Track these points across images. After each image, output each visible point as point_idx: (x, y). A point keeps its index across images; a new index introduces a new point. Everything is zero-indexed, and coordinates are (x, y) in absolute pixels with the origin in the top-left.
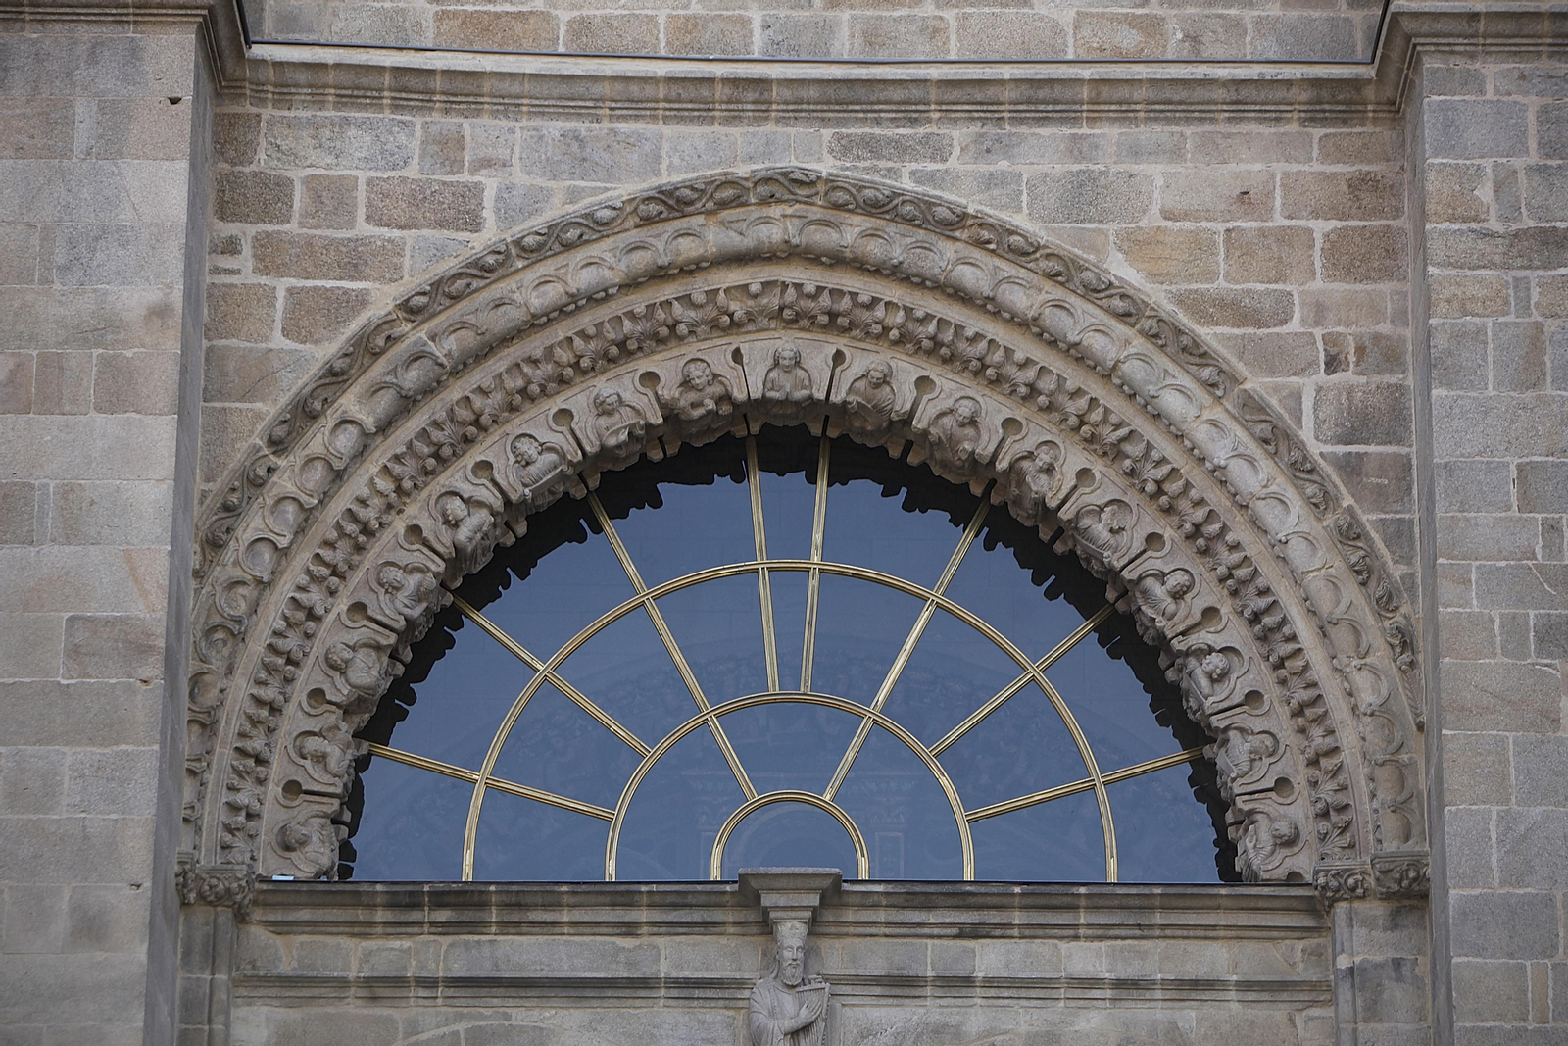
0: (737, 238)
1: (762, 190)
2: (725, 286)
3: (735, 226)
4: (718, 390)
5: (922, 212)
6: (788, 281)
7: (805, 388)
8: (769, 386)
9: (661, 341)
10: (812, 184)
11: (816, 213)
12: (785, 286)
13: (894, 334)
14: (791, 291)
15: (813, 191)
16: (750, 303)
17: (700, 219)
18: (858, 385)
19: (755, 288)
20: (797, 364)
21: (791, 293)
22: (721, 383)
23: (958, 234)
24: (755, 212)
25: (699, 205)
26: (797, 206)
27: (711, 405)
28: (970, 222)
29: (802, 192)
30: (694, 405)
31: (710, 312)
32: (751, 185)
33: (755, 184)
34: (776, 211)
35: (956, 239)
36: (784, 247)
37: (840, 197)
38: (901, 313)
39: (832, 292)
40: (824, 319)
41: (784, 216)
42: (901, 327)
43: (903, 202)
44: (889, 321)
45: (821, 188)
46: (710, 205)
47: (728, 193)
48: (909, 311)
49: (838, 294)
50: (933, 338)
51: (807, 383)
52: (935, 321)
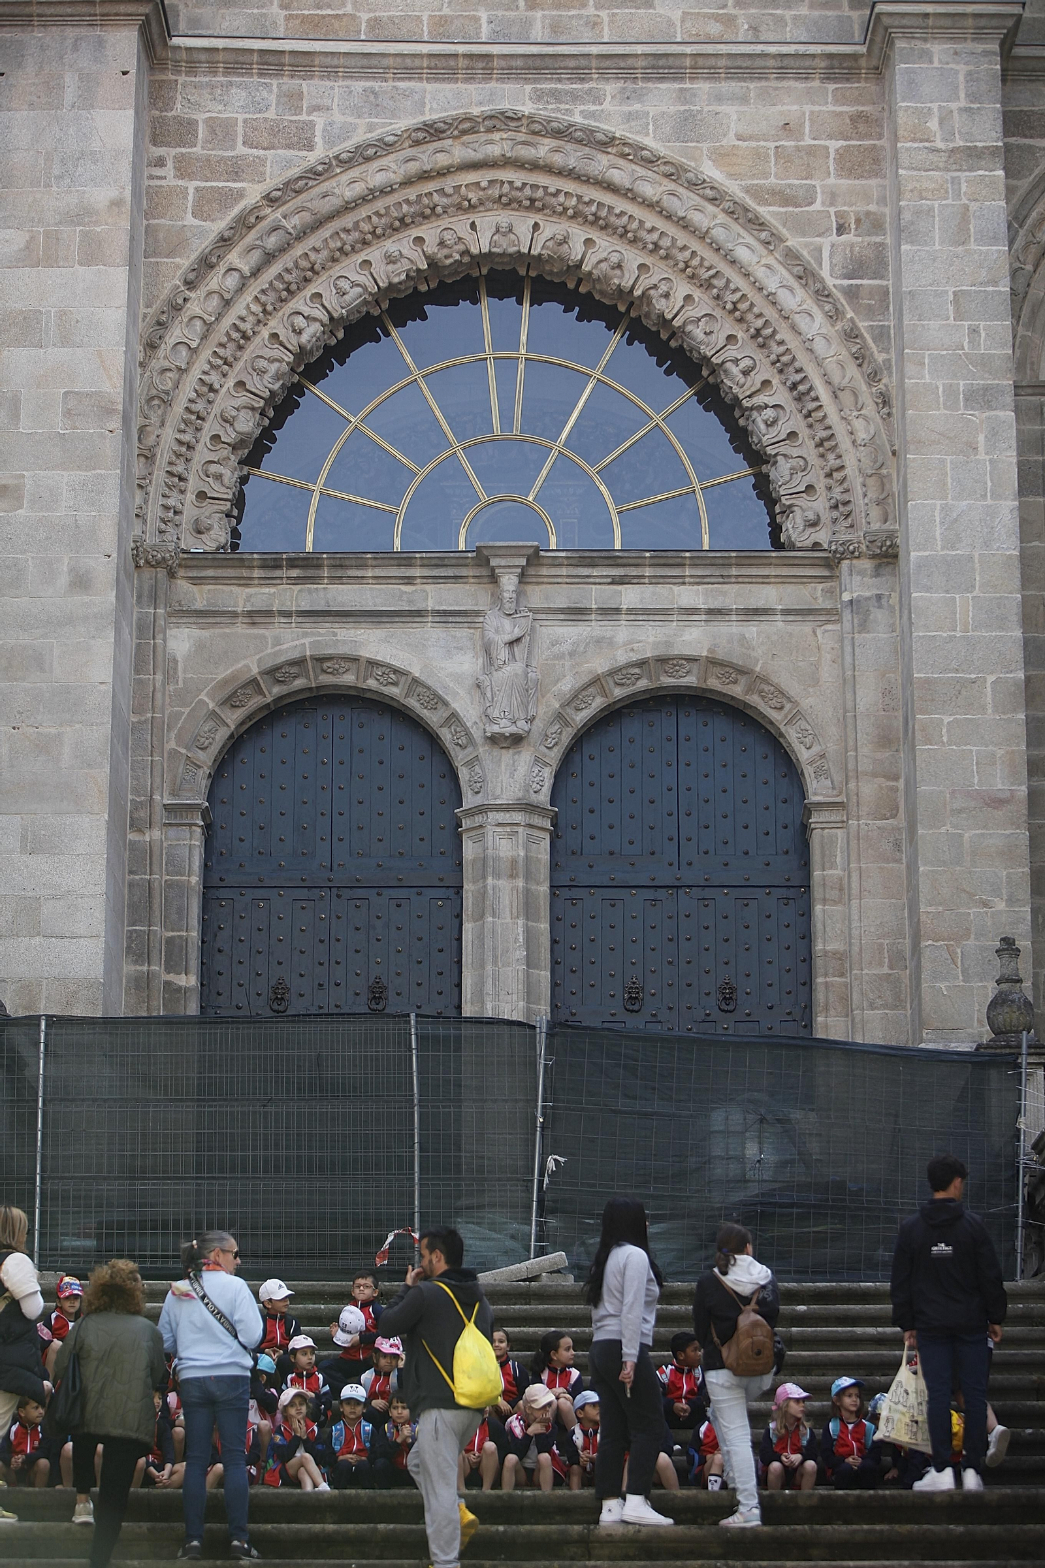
0: (473, 153)
1: (488, 123)
2: (465, 183)
3: (471, 145)
4: (461, 247)
5: (587, 136)
6: (504, 179)
7: (515, 246)
8: (493, 244)
9: (425, 217)
10: (519, 119)
11: (521, 137)
12: (502, 183)
13: (570, 212)
14: (506, 185)
15: (520, 124)
16: (481, 193)
17: (450, 141)
18: (550, 244)
19: (484, 184)
20: (510, 231)
21: (506, 188)
22: (464, 243)
23: (609, 150)
24: (483, 137)
25: (449, 133)
26: (510, 133)
27: (457, 257)
28: (617, 142)
29: (513, 124)
30: (446, 257)
31: (456, 199)
32: (481, 120)
33: (484, 119)
34: (496, 136)
35: (608, 153)
36: (502, 158)
37: (537, 127)
38: (575, 199)
39: (531, 186)
40: (527, 203)
41: (502, 139)
42: (574, 207)
43: (576, 130)
44: (567, 204)
45: (525, 121)
46: (456, 133)
47: (467, 125)
48: (579, 197)
49: (535, 187)
50: (594, 215)
51: (516, 243)
52: (596, 204)
